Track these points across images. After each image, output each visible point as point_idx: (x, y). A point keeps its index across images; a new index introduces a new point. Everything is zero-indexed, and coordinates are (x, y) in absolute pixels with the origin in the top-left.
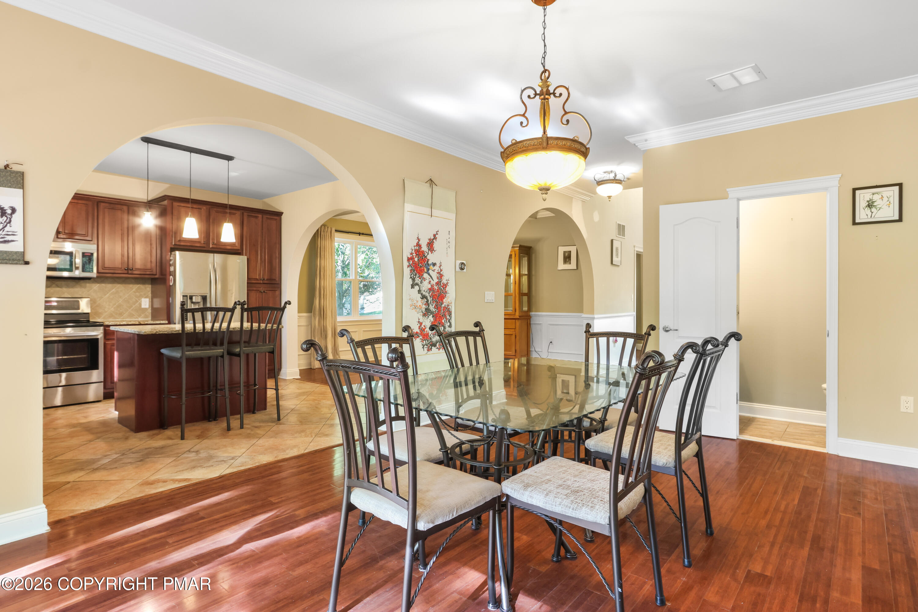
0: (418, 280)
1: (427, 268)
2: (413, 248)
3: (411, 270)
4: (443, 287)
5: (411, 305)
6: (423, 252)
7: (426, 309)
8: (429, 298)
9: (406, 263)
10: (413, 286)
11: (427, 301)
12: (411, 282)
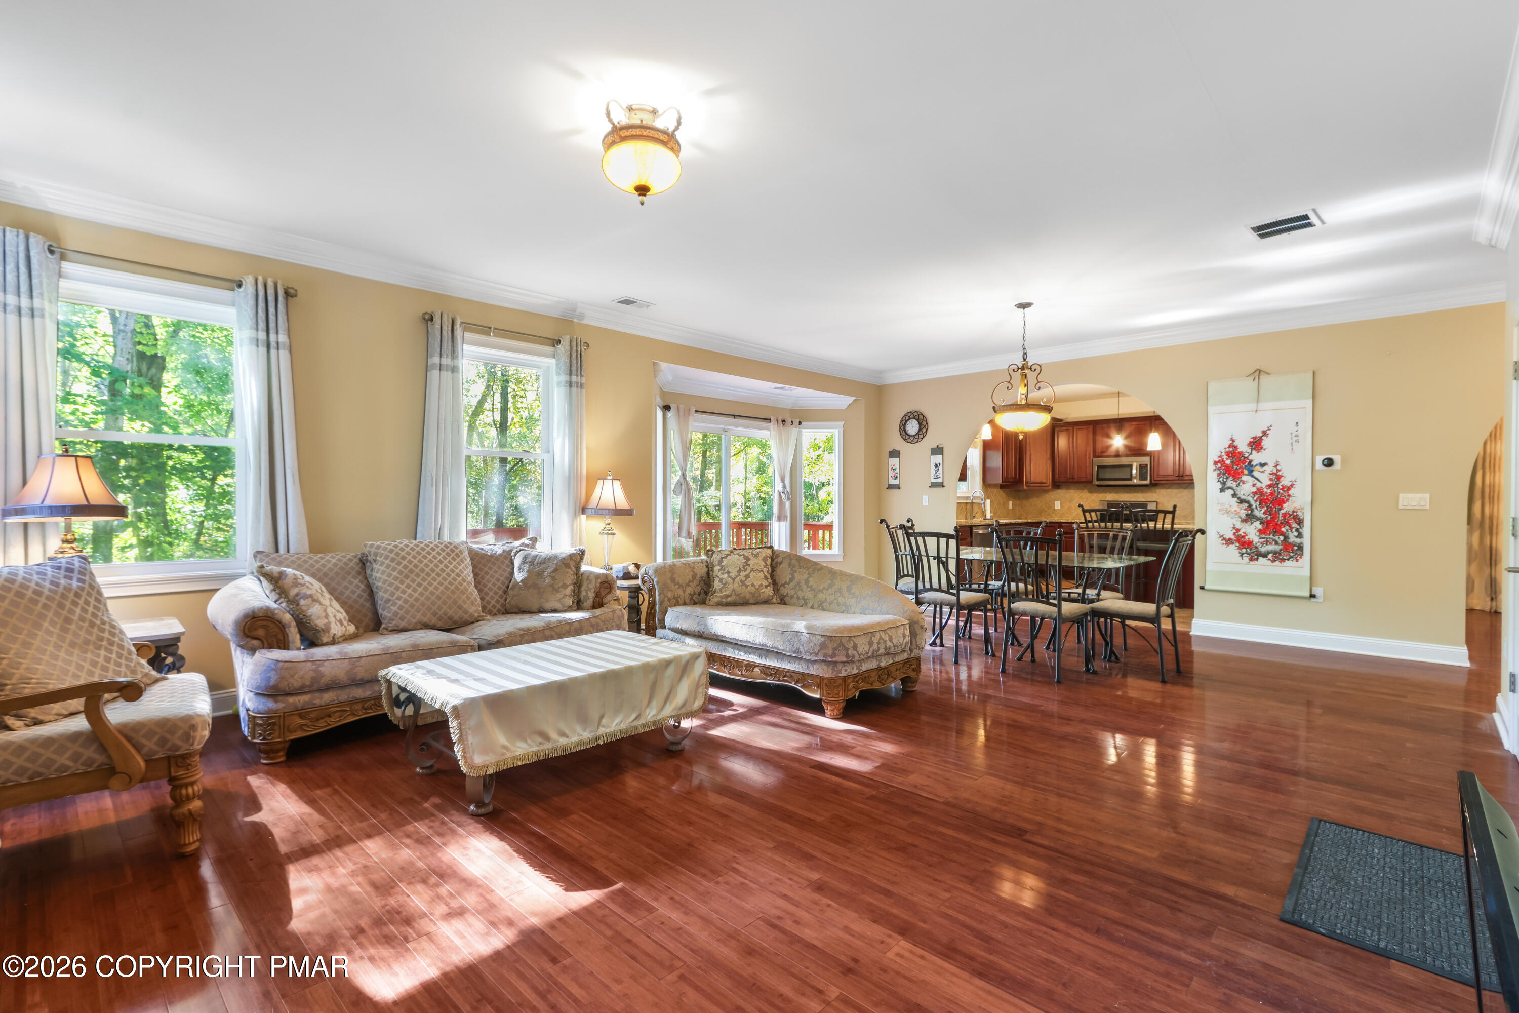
0: (1230, 483)
1: (1248, 469)
2: (1223, 451)
3: (1219, 475)
4: (1282, 489)
5: (1220, 510)
6: (1241, 453)
7: (1247, 515)
8: (1252, 502)
9: (1211, 466)
10: (1222, 490)
11: (1250, 506)
12: (1219, 486)
